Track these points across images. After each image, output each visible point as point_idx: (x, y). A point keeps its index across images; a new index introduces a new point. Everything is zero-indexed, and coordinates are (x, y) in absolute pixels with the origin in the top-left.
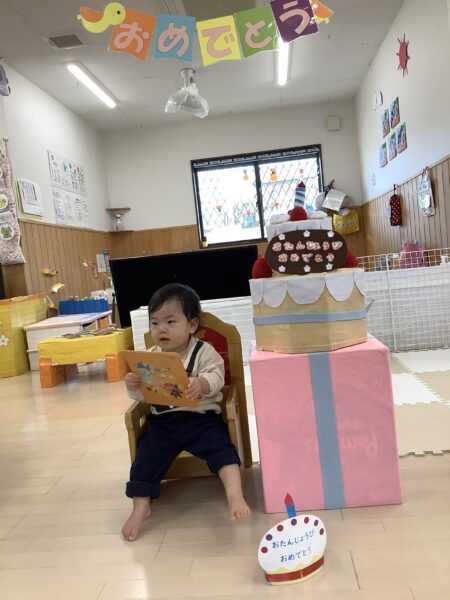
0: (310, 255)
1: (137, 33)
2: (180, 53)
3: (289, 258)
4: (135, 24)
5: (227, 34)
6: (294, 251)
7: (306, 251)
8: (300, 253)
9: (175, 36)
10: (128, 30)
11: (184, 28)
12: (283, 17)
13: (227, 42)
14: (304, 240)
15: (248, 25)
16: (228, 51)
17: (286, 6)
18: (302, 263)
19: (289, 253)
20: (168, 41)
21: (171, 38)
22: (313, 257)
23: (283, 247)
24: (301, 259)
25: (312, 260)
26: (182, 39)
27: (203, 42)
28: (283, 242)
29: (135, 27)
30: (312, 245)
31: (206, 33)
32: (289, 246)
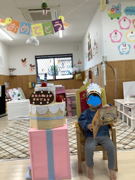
0: (42, 99)
1: (15, 26)
2: (26, 33)
3: (36, 99)
4: (14, 24)
5: (40, 28)
6: (38, 97)
7: (41, 97)
8: (39, 98)
9: (25, 28)
10: (12, 25)
11: (28, 26)
12: (55, 26)
13: (40, 31)
14: (41, 94)
15: (46, 27)
16: (40, 33)
17: (56, 23)
18: (40, 101)
19: (36, 98)
20: (23, 29)
21: (24, 28)
22: (43, 99)
23: (34, 96)
24: (40, 100)
25: (43, 100)
26: (27, 29)
27: (33, 30)
28: (35, 94)
29: (14, 25)
30: (43, 96)
31: (34, 28)
32: (36, 96)
